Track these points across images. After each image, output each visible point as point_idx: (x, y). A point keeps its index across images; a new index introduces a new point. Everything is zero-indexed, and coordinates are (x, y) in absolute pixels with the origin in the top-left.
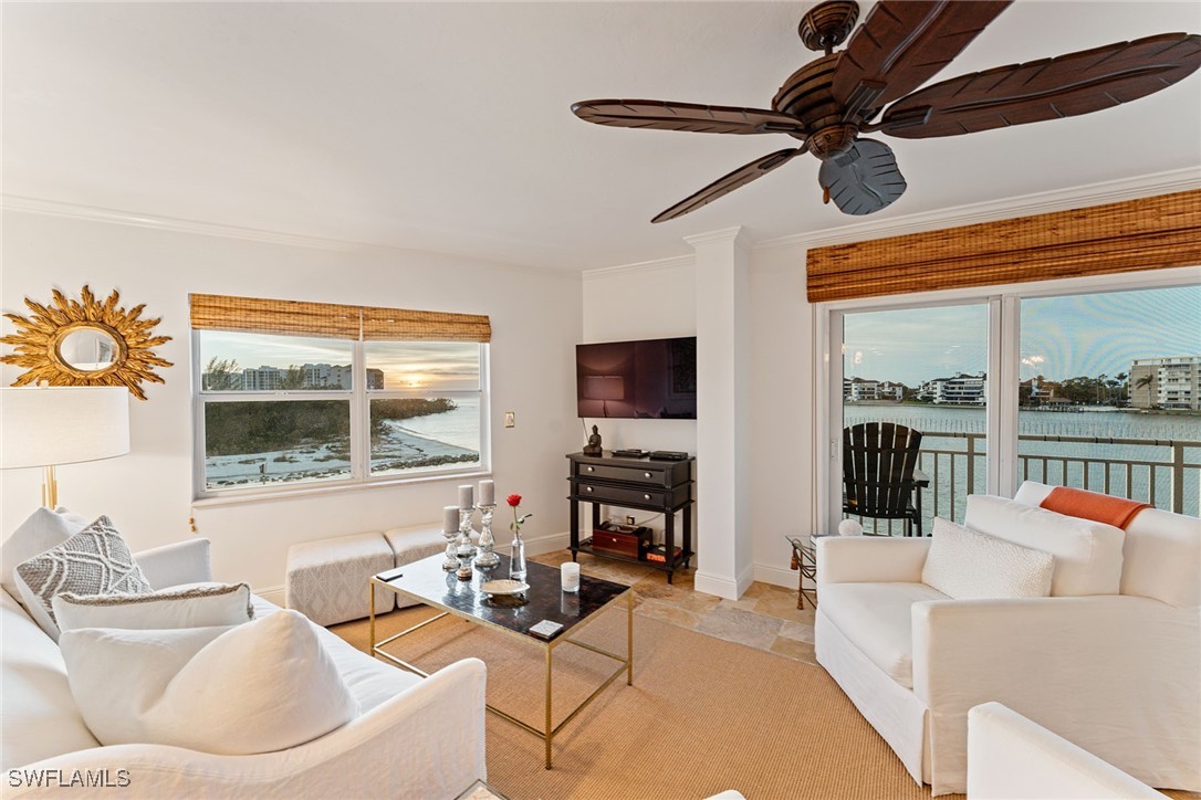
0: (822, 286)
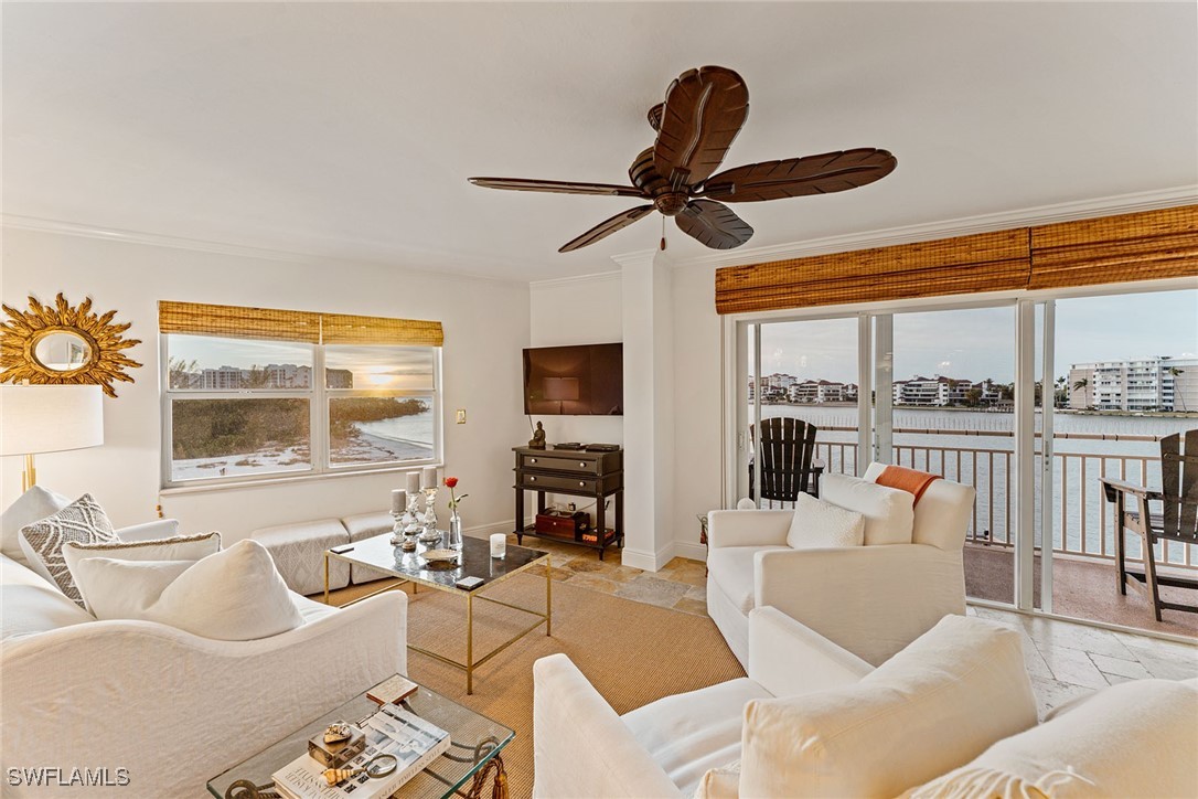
0: (727, 301)
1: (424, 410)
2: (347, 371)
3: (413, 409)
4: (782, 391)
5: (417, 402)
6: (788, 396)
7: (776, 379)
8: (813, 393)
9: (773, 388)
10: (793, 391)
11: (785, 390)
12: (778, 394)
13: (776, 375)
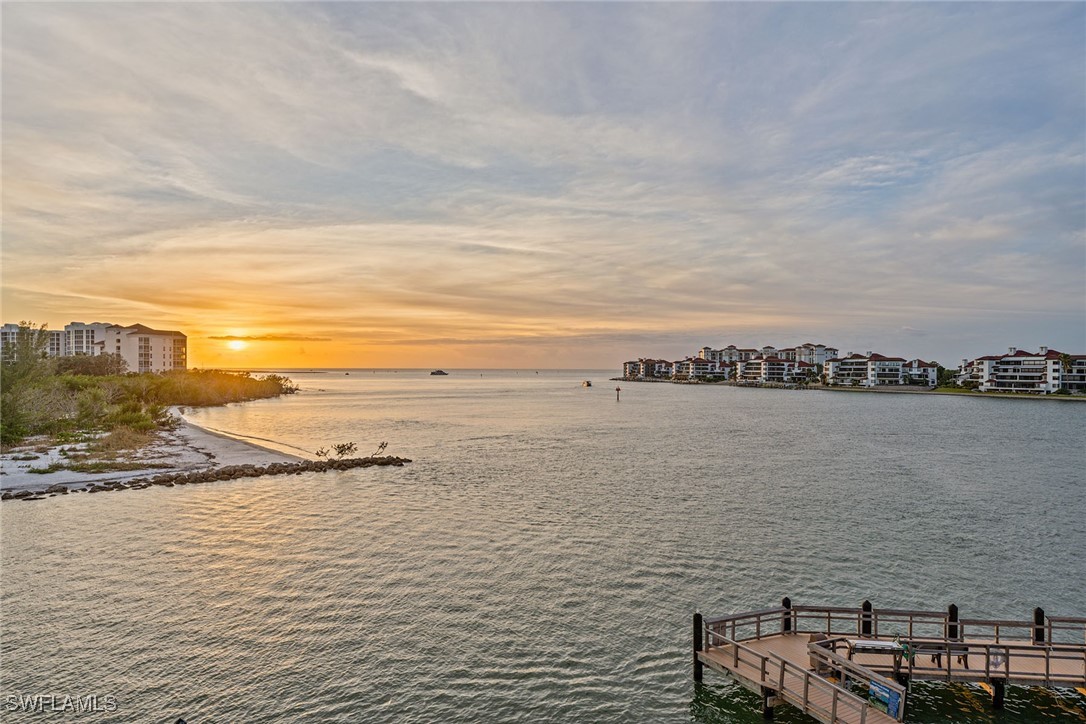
1: (291, 391)
2: (178, 333)
3: (275, 388)
4: (815, 369)
5: (280, 379)
6: (824, 377)
7: (807, 352)
8: (861, 372)
9: (801, 364)
10: (830, 370)
11: (820, 367)
12: (810, 373)
13: (807, 346)
